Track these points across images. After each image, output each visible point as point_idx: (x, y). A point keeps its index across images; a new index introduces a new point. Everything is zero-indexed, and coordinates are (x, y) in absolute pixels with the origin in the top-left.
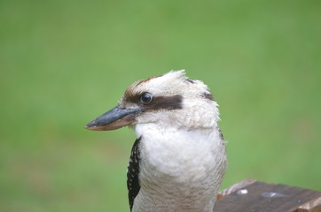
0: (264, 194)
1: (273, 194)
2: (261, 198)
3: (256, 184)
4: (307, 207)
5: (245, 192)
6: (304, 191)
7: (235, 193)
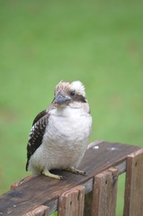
0: (108, 149)
1: (113, 149)
2: (106, 151)
3: (103, 143)
4: (132, 156)
5: (97, 147)
6: (131, 146)
7: (91, 148)
